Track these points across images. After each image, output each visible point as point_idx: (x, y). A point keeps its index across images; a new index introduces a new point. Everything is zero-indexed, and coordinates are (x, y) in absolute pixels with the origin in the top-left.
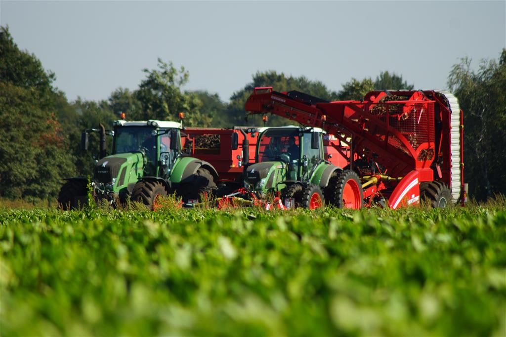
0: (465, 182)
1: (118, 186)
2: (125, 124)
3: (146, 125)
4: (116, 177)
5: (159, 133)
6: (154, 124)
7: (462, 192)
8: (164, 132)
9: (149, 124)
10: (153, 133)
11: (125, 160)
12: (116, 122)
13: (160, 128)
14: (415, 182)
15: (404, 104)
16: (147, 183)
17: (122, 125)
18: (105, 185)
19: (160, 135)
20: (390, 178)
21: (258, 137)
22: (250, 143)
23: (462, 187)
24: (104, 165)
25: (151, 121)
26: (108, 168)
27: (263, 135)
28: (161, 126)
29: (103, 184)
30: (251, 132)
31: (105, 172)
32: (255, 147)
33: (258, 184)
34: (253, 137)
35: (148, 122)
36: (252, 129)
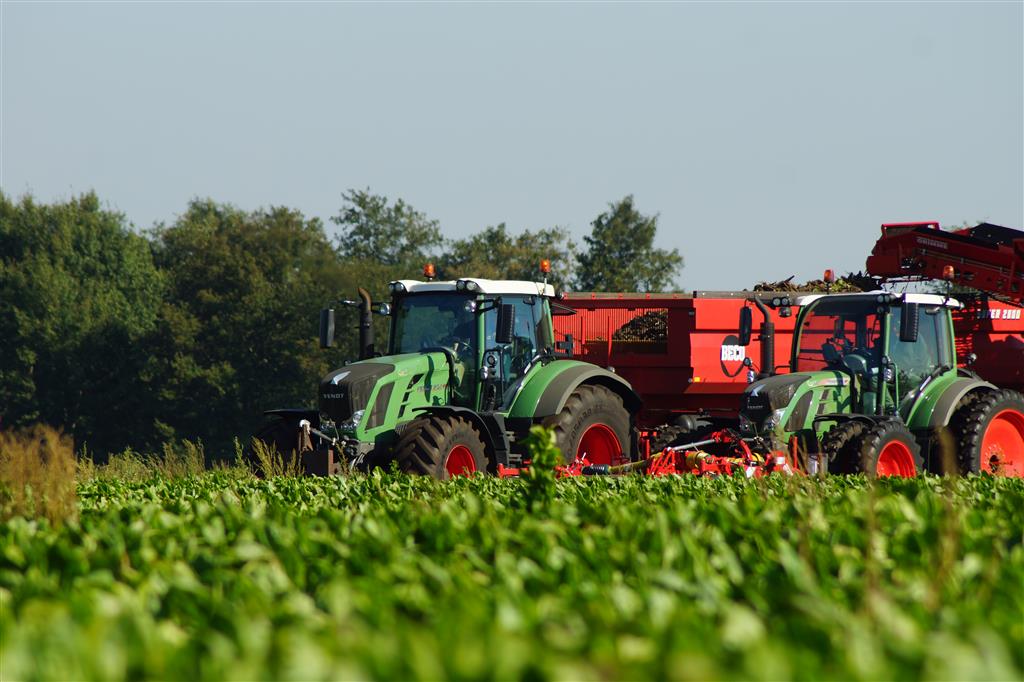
1: (369, 426)
2: (414, 287)
3: (455, 289)
4: (363, 407)
5: (482, 307)
6: (470, 287)
8: (491, 304)
9: (461, 286)
10: (467, 308)
11: (391, 369)
12: (394, 285)
13: (485, 294)
16: (437, 419)
17: (408, 290)
18: (338, 426)
19: (485, 310)
21: (797, 316)
22: (776, 328)
24: (336, 380)
25: (464, 279)
26: (343, 387)
27: (809, 313)
28: (487, 292)
29: (333, 423)
30: (781, 305)
31: (338, 396)
32: (791, 336)
33: (767, 421)
34: (784, 315)
35: (459, 281)
36: (781, 299)
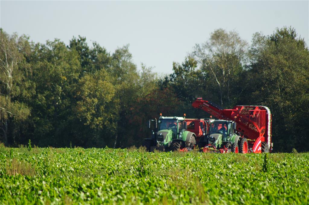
0: (272, 142)
1: (166, 142)
4: (165, 139)
5: (178, 122)
6: (176, 118)
7: (271, 146)
8: (180, 122)
9: (174, 118)
10: (176, 122)
11: (168, 133)
12: (161, 118)
13: (179, 120)
14: (260, 142)
15: (253, 111)
17: (163, 118)
18: (161, 142)
20: (250, 140)
23: (271, 144)
24: (161, 134)
25: (175, 117)
26: (162, 136)
33: (215, 142)
